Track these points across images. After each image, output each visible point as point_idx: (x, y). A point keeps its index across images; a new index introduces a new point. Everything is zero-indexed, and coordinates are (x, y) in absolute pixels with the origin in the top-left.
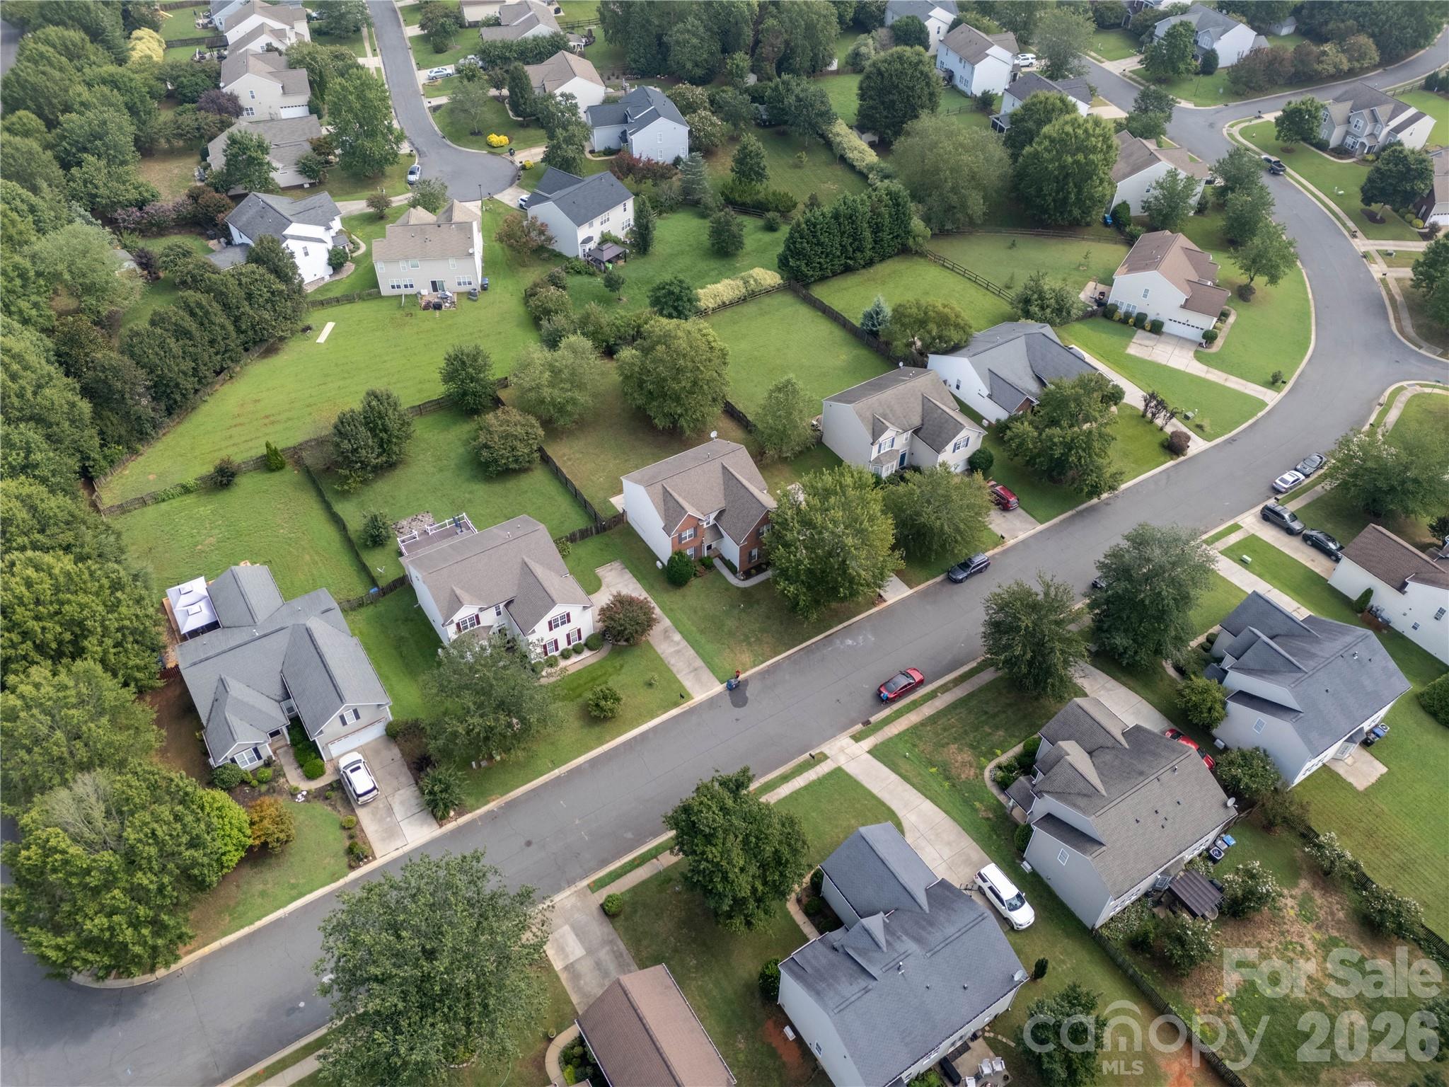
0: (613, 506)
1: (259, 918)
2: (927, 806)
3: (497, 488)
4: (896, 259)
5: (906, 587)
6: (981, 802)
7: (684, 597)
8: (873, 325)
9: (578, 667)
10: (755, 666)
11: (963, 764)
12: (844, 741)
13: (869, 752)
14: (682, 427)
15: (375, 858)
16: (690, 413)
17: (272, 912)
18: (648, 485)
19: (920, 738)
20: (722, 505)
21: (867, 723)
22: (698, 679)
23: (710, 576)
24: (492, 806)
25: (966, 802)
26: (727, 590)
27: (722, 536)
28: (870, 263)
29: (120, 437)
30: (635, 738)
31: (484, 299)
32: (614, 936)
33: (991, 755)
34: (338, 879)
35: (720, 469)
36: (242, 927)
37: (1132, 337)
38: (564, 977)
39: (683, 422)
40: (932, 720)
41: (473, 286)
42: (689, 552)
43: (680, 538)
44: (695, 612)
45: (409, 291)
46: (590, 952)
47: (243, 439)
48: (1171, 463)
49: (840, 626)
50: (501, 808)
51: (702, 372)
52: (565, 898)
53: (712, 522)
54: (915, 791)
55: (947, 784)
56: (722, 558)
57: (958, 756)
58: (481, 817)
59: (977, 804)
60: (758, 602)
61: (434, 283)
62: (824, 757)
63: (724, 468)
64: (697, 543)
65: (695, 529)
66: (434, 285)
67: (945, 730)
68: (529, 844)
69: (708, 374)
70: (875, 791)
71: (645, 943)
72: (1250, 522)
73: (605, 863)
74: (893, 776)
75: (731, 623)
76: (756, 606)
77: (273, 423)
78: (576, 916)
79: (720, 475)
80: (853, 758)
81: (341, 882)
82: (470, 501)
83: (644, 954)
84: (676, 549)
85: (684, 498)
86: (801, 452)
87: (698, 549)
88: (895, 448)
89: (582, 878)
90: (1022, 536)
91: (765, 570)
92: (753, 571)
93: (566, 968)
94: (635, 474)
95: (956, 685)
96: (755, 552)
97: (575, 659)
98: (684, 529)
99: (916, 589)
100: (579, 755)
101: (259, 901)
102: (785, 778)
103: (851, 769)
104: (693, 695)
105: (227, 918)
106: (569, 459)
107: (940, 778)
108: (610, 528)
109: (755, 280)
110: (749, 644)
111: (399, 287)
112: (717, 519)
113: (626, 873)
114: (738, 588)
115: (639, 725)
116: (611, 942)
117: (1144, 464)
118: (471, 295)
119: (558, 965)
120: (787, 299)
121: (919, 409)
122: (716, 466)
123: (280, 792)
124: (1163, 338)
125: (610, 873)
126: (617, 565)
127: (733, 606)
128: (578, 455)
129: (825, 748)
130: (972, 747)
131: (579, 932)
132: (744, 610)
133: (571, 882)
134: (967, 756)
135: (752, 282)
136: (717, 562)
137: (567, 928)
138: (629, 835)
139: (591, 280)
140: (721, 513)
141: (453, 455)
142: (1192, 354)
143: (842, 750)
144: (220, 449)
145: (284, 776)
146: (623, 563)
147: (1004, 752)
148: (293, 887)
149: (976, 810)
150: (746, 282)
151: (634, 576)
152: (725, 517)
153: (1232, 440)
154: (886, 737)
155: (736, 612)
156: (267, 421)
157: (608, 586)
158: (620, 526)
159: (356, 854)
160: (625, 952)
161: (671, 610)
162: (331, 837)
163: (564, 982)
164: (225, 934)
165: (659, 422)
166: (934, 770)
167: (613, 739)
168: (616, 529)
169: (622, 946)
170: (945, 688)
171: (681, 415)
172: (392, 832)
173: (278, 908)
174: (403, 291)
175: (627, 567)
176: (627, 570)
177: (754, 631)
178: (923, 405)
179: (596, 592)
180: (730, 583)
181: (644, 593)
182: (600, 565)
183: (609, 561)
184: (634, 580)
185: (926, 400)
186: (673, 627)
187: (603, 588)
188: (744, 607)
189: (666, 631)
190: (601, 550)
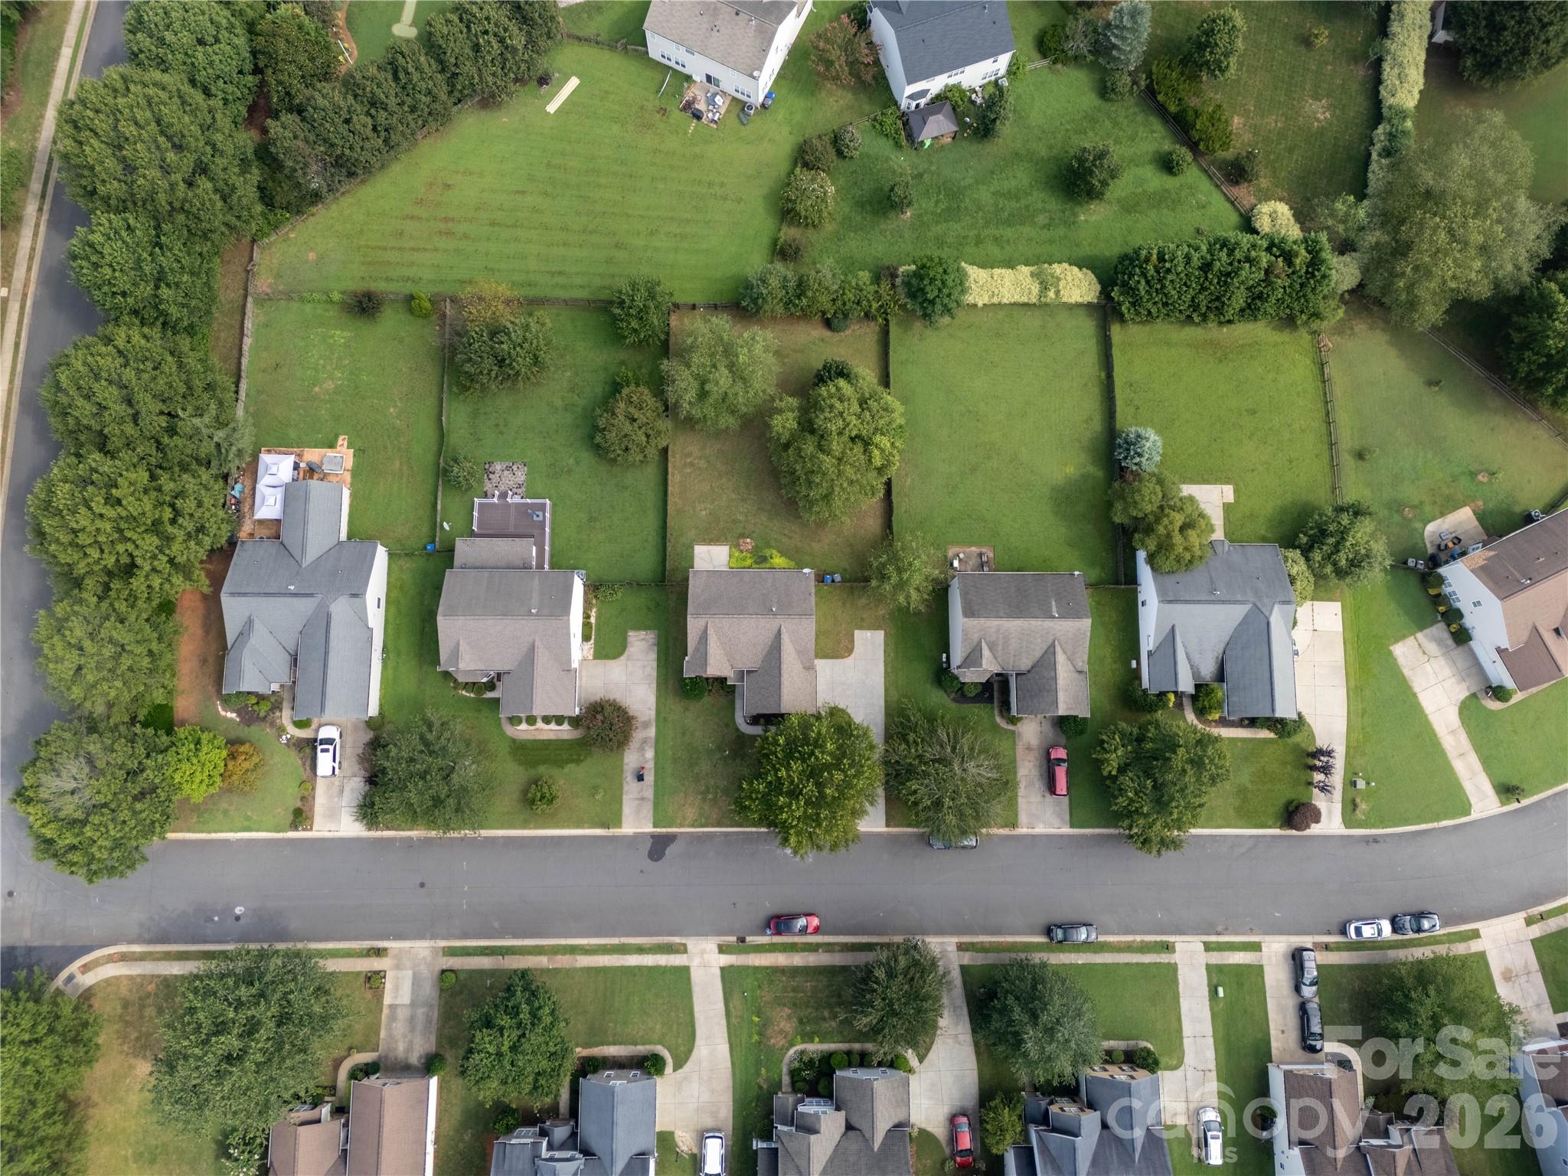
0: (691, 558)
1: (215, 832)
2: (723, 1049)
5: (883, 822)
6: (767, 1071)
7: (686, 709)
9: (552, 736)
10: (693, 826)
11: (781, 1031)
12: (710, 945)
13: (722, 969)
15: (311, 829)
17: (227, 831)
19: (771, 982)
20: (756, 665)
21: (742, 940)
22: (638, 811)
24: (414, 834)
25: (758, 1063)
26: (727, 725)
29: (289, 203)
30: (552, 837)
31: (756, 124)
32: (436, 1003)
33: (808, 1037)
34: (279, 831)
35: (775, 631)
36: (202, 832)
37: (1422, 627)
38: (385, 1011)
40: (794, 972)
41: (751, 100)
44: (684, 734)
46: (413, 1004)
47: (412, 244)
48: (1277, 831)
50: (419, 839)
52: (422, 948)
54: (725, 1030)
55: (756, 1037)
57: (784, 1022)
58: (401, 839)
59: (763, 1071)
60: (743, 756)
61: (708, 77)
62: (683, 949)
67: (794, 990)
68: (422, 885)
70: (696, 1009)
71: (451, 1023)
72: (1274, 950)
73: (465, 936)
74: (721, 1006)
75: (705, 766)
76: (738, 761)
77: (449, 233)
78: (422, 967)
79: (772, 636)
80: (705, 966)
81: (280, 835)
83: (446, 1032)
89: (443, 938)
90: (1039, 830)
93: (391, 1006)
95: (842, 951)
97: (553, 726)
99: (890, 829)
100: (502, 828)
101: (221, 816)
102: (640, 950)
103: (696, 976)
104: (624, 825)
105: (195, 819)
107: (755, 1029)
109: (1058, 292)
110: (704, 799)
111: (669, 59)
113: (474, 955)
114: (737, 730)
115: (563, 827)
116: (431, 1006)
117: (1246, 815)
118: (744, 112)
119: (387, 1000)
120: (1089, 324)
121: (1038, 654)
122: (773, 625)
123: (272, 724)
124: (1458, 653)
125: (463, 948)
126: (651, 636)
127: (720, 749)
128: (703, 464)
129: (691, 943)
130: (801, 1021)
131: (416, 982)
132: (725, 759)
133: (433, 937)
134: (788, 1026)
135: (1052, 292)
137: (410, 973)
138: (496, 925)
140: (750, 674)
142: (1464, 694)
143: (703, 952)
144: (385, 249)
145: (281, 711)
146: (659, 637)
147: (821, 1042)
148: (248, 818)
149: (758, 1073)
150: (1044, 289)
151: (659, 660)
152: (753, 677)
153: (1375, 839)
154: (746, 963)
155: (718, 756)
156: (442, 226)
157: (627, 661)
159: (300, 817)
160: (435, 1021)
161: (665, 719)
162: (290, 791)
163: (383, 1017)
164: (189, 831)
166: (756, 1019)
167: (535, 828)
168: (677, 588)
169: (436, 1015)
170: (829, 948)
172: (333, 814)
173: (231, 831)
174: (674, 65)
175: (658, 645)
176: (655, 648)
177: (718, 787)
178: (1046, 652)
179: (615, 658)
180: (734, 720)
181: (654, 685)
182: (637, 628)
183: (646, 628)
184: (655, 664)
185: (1052, 649)
186: (653, 741)
187: (622, 658)
188: (728, 756)
189: (645, 741)
190: (649, 609)
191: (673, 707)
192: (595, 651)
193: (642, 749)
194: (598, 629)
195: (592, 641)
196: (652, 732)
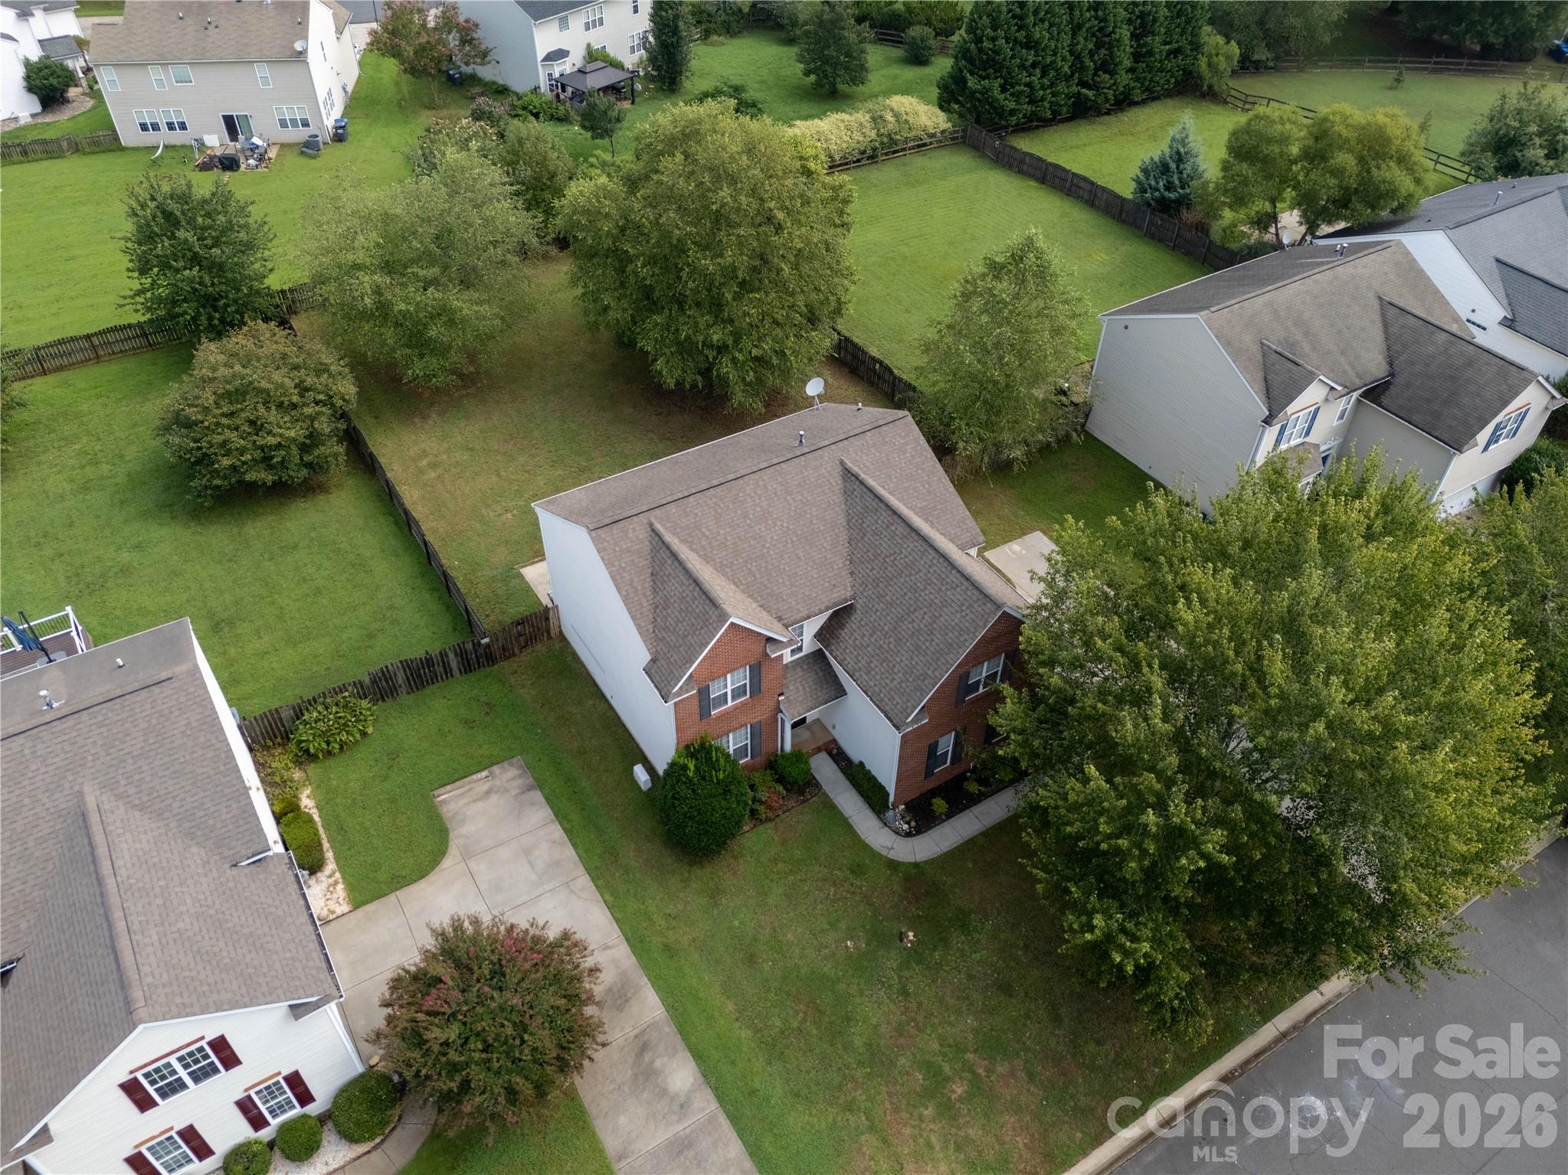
0: (527, 590)
3: (218, 536)
4: (1169, 102)
7: (715, 894)
8: (1169, 187)
14: (724, 381)
16: (746, 342)
18: (602, 526)
20: (842, 592)
23: (799, 817)
26: (857, 870)
27: (841, 692)
28: (1123, 102)
31: (333, 155)
35: (836, 480)
39: (726, 368)
41: (312, 130)
42: (733, 743)
43: (704, 699)
44: (751, 960)
45: (178, 138)
49: (1267, 1033)
51: (779, 228)
53: (808, 644)
56: (839, 757)
60: (962, 920)
61: (229, 122)
63: (849, 475)
64: (761, 714)
65: (756, 671)
66: (230, 123)
69: (796, 236)
75: (875, 1012)
76: (958, 940)
79: (837, 498)
82: (125, 571)
84: (692, 734)
85: (721, 568)
86: (1045, 449)
87: (764, 732)
88: (1312, 439)
91: (975, 800)
92: (939, 804)
94: (577, 495)
96: (946, 744)
98: (717, 668)
106: (433, 466)
108: (507, 653)
109: (897, 116)
111: (156, 127)
112: (820, 635)
114: (893, 865)
118: (310, 147)
120: (962, 160)
121: (1376, 334)
122: (823, 470)
126: (508, 776)
127: (882, 938)
132: (916, 955)
135: (889, 117)
136: (824, 769)
139: (561, 129)
140: (840, 617)
141: (131, 453)
146: (533, 767)
150: (877, 120)
151: (560, 816)
152: (852, 631)
155: (891, 961)
157: (467, 855)
158: (540, 648)
165: (668, 371)
168: (525, 657)
171: (722, 349)
174: (164, 137)
175: (540, 784)
176: (537, 796)
177: (959, 1048)
178: (1386, 325)
179: (422, 876)
180: (866, 847)
181: (584, 880)
182: (456, 775)
183: (487, 763)
184: (557, 832)
185: (1392, 312)
186: (670, 1029)
187: (447, 862)
188: (917, 943)
189: (642, 1046)
190: (468, 724)
191: (671, 909)
192: (350, 888)
193: (646, 1076)
194: (338, 829)
195: (331, 866)
196: (650, 1006)
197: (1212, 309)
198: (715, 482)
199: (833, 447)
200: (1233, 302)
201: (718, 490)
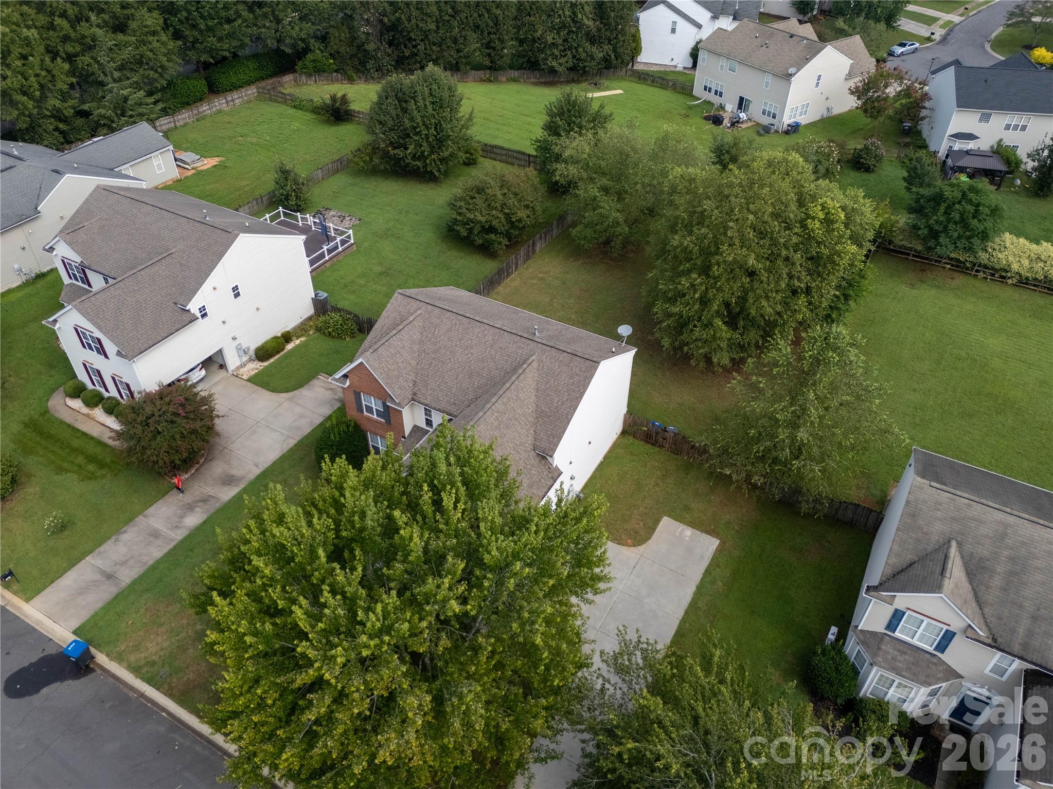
43: (358, 399)
65: (387, 409)
66: (741, 103)
111: (710, 90)
118: (764, 129)
122: (520, 351)
157: (291, 399)
179: (272, 391)
181: (292, 442)
189: (206, 500)
192: (258, 373)
193: (189, 508)
195: (266, 363)
196: (228, 493)
197: (933, 484)
198: (467, 315)
199: (540, 345)
200: (966, 495)
201: (465, 319)
